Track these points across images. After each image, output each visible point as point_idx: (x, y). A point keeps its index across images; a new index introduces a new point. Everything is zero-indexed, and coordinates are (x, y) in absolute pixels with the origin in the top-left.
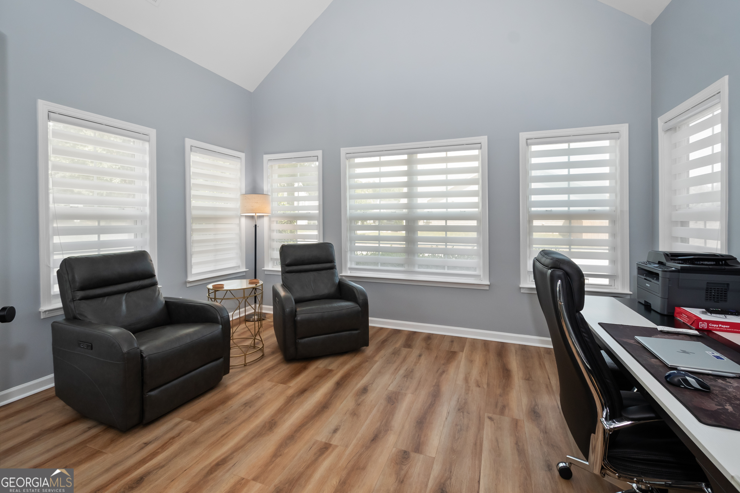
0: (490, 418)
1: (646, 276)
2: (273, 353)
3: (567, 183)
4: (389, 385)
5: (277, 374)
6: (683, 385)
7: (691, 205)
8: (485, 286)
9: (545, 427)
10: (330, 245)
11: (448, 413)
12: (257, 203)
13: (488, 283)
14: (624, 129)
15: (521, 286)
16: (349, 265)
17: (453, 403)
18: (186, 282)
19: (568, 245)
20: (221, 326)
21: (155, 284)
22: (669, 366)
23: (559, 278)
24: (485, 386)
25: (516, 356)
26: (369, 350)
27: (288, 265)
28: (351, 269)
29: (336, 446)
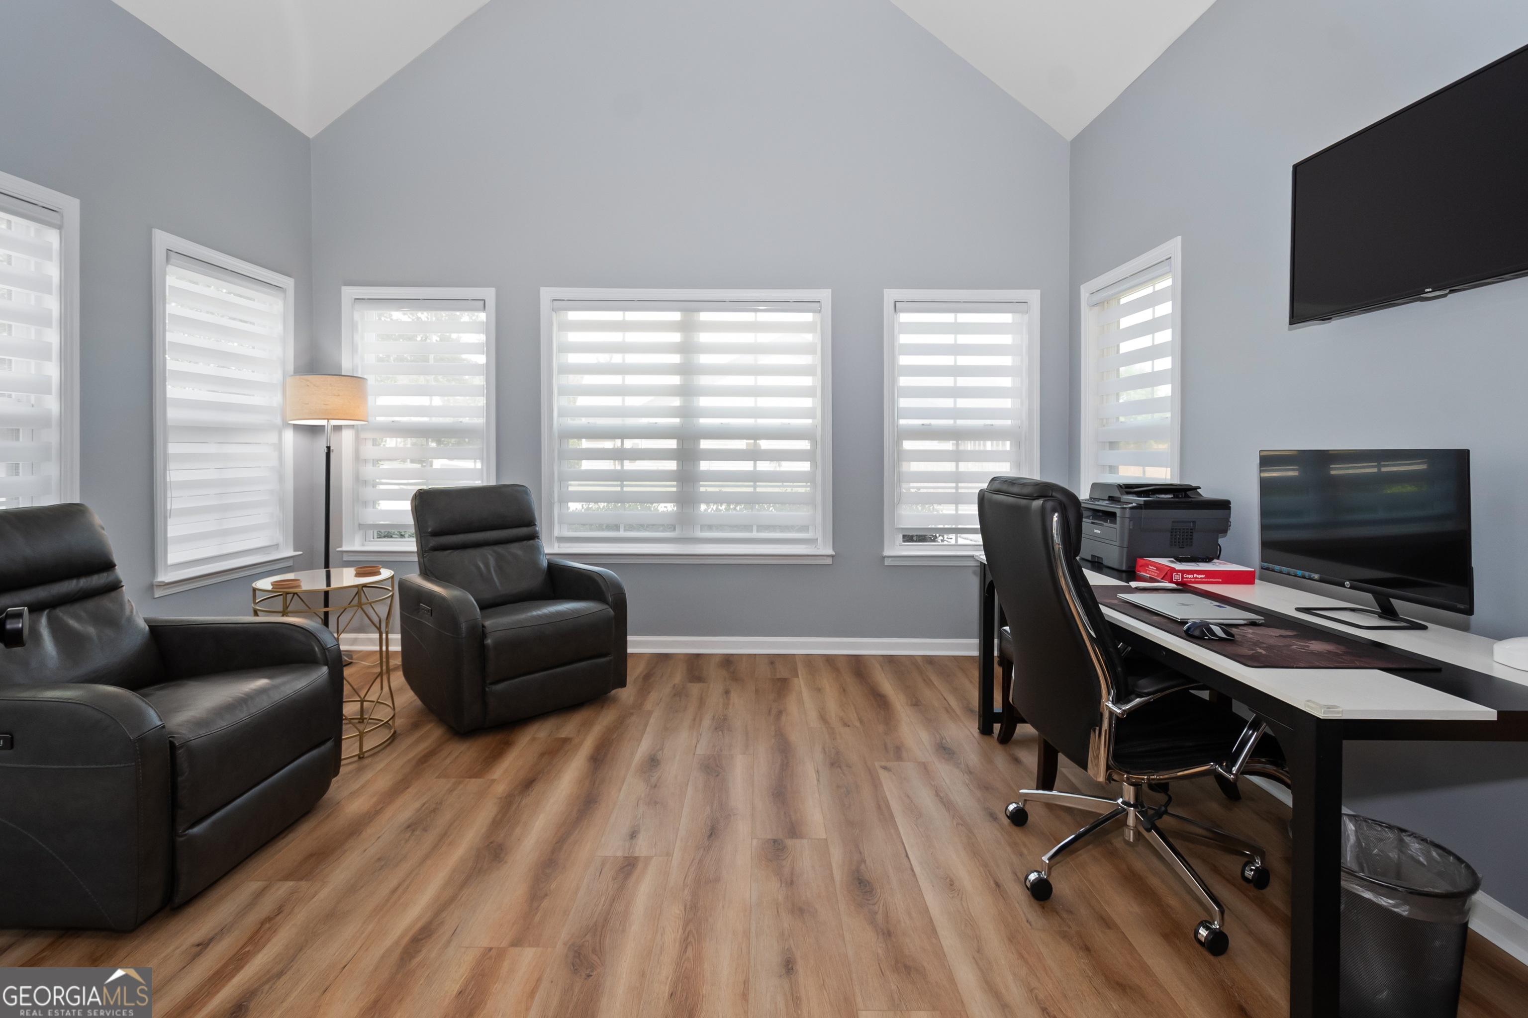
0: (885, 768)
1: (1093, 519)
2: (415, 726)
3: (952, 379)
4: (696, 746)
5: (451, 763)
6: (1207, 636)
7: (1122, 419)
8: (825, 558)
9: (967, 766)
10: (519, 488)
11: (817, 771)
12: (339, 395)
13: (830, 552)
14: (1034, 297)
15: (886, 553)
16: (556, 533)
17: (819, 756)
18: (151, 587)
19: (954, 483)
20: (325, 669)
21: (115, 586)
22: (1179, 620)
23: (1054, 511)
24: (858, 724)
25: (884, 674)
26: (626, 695)
27: (435, 534)
28: (561, 539)
29: (648, 859)
